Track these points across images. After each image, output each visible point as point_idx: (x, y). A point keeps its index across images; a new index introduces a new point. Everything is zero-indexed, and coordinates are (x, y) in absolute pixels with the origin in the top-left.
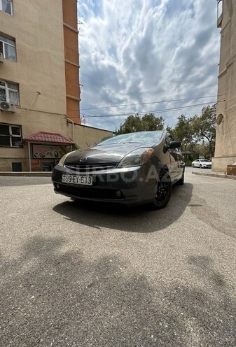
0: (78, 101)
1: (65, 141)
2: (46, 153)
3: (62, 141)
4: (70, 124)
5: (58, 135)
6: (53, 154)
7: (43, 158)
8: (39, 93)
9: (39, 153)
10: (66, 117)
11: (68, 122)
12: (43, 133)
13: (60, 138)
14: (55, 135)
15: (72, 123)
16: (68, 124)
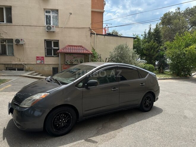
0: (102, 13)
1: (85, 52)
2: (74, 60)
3: (82, 52)
4: (93, 35)
5: (81, 46)
6: (79, 61)
7: (72, 64)
8: (71, 14)
10: (91, 29)
11: (92, 33)
12: (70, 46)
13: (82, 49)
14: (79, 46)
15: (94, 34)
16: (91, 35)
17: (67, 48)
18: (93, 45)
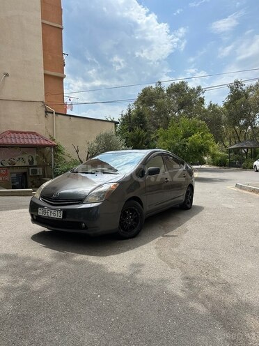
0: (61, 79)
1: (43, 142)
2: (17, 158)
3: (38, 142)
4: (50, 115)
5: (34, 133)
6: (27, 161)
7: (12, 166)
8: (7, 75)
9: (7, 160)
10: (44, 105)
11: (47, 112)
12: (13, 132)
13: (37, 137)
14: (29, 133)
15: (52, 113)
16: (46, 114)
17: (8, 136)
18: (50, 131)
